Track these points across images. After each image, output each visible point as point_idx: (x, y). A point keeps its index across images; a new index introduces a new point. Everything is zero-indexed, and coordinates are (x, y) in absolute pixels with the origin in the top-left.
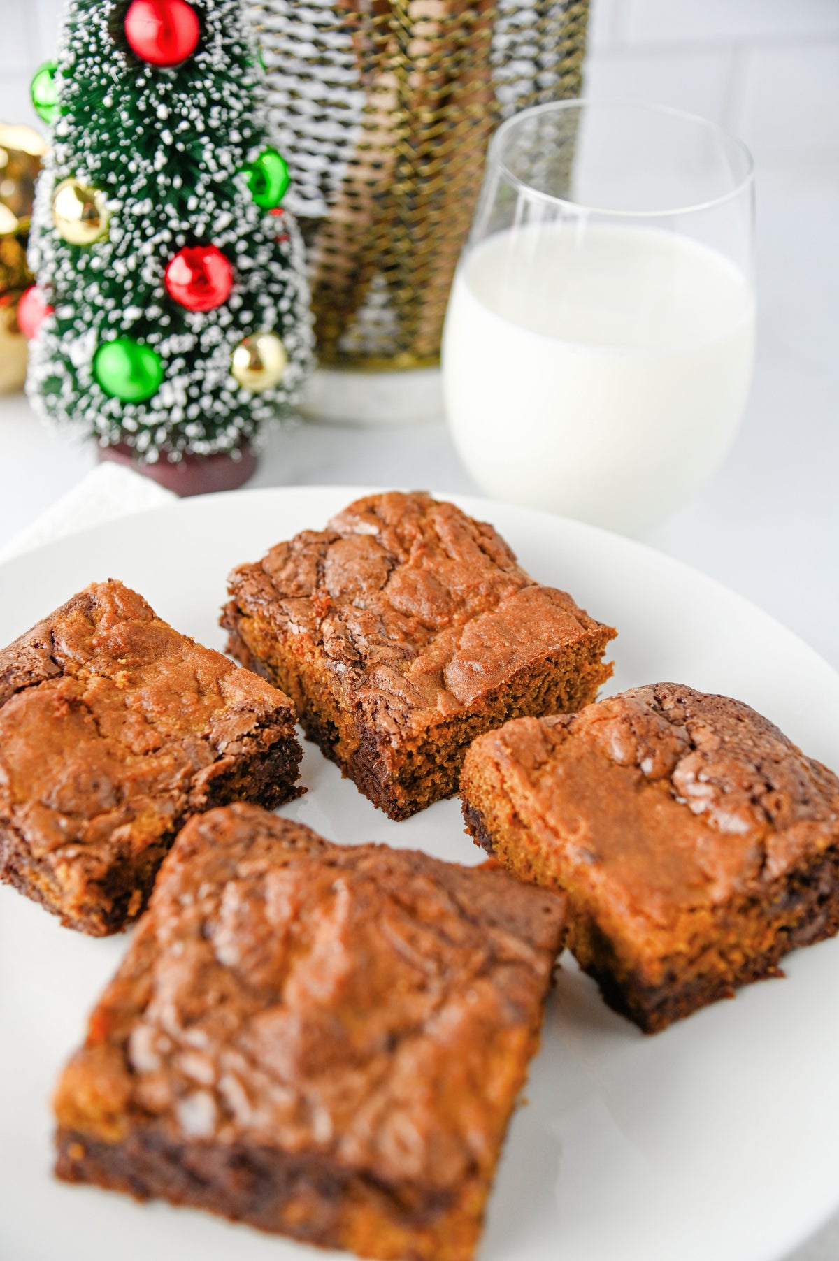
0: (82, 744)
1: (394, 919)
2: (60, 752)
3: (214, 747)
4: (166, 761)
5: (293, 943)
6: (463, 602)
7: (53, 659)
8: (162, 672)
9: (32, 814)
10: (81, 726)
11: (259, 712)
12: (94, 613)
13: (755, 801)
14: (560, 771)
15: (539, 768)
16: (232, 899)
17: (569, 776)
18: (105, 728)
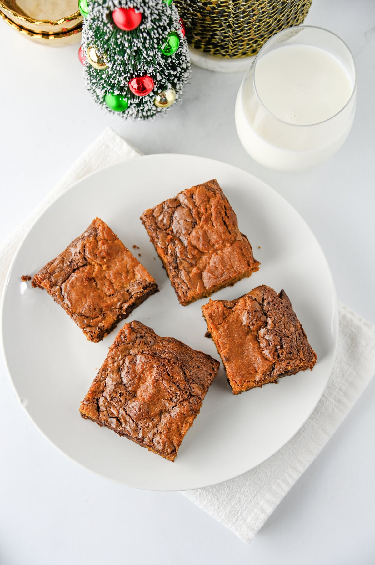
0: (92, 294)
1: (167, 380)
2: (85, 297)
3: (130, 294)
4: (116, 300)
5: (141, 379)
6: (214, 245)
7: (85, 258)
8: (116, 266)
9: (77, 318)
10: (92, 287)
11: (144, 284)
12: (98, 238)
13: (276, 350)
14: (226, 327)
15: (220, 324)
16: (127, 361)
17: (228, 329)
18: (99, 287)
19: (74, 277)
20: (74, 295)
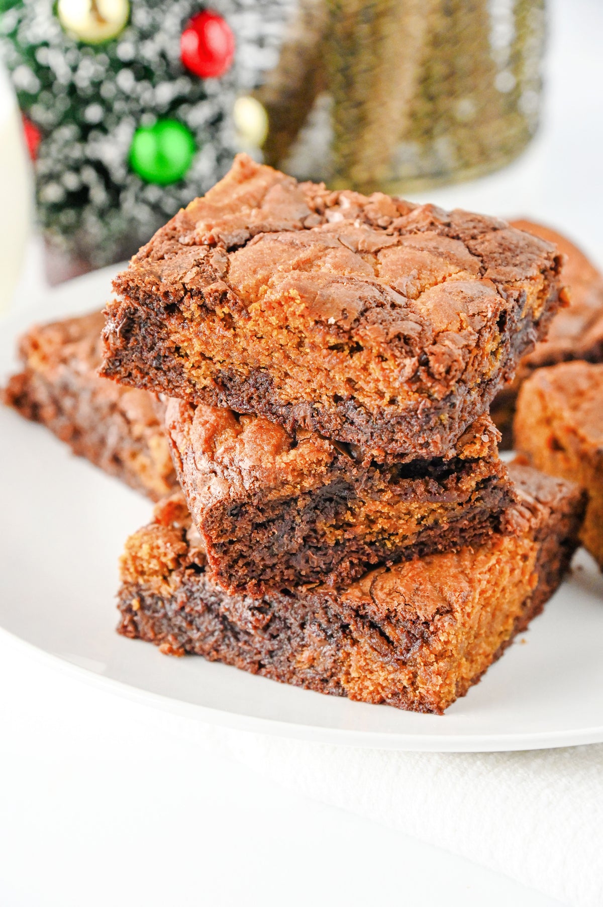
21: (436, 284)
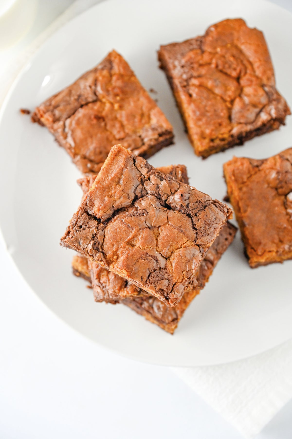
0: (99, 135)
2: (92, 137)
3: (142, 140)
7: (95, 93)
8: (131, 105)
9: (79, 160)
10: (100, 127)
12: (113, 72)
15: (243, 184)
18: (108, 127)
19: (81, 112)
20: (79, 134)
21: (178, 249)
